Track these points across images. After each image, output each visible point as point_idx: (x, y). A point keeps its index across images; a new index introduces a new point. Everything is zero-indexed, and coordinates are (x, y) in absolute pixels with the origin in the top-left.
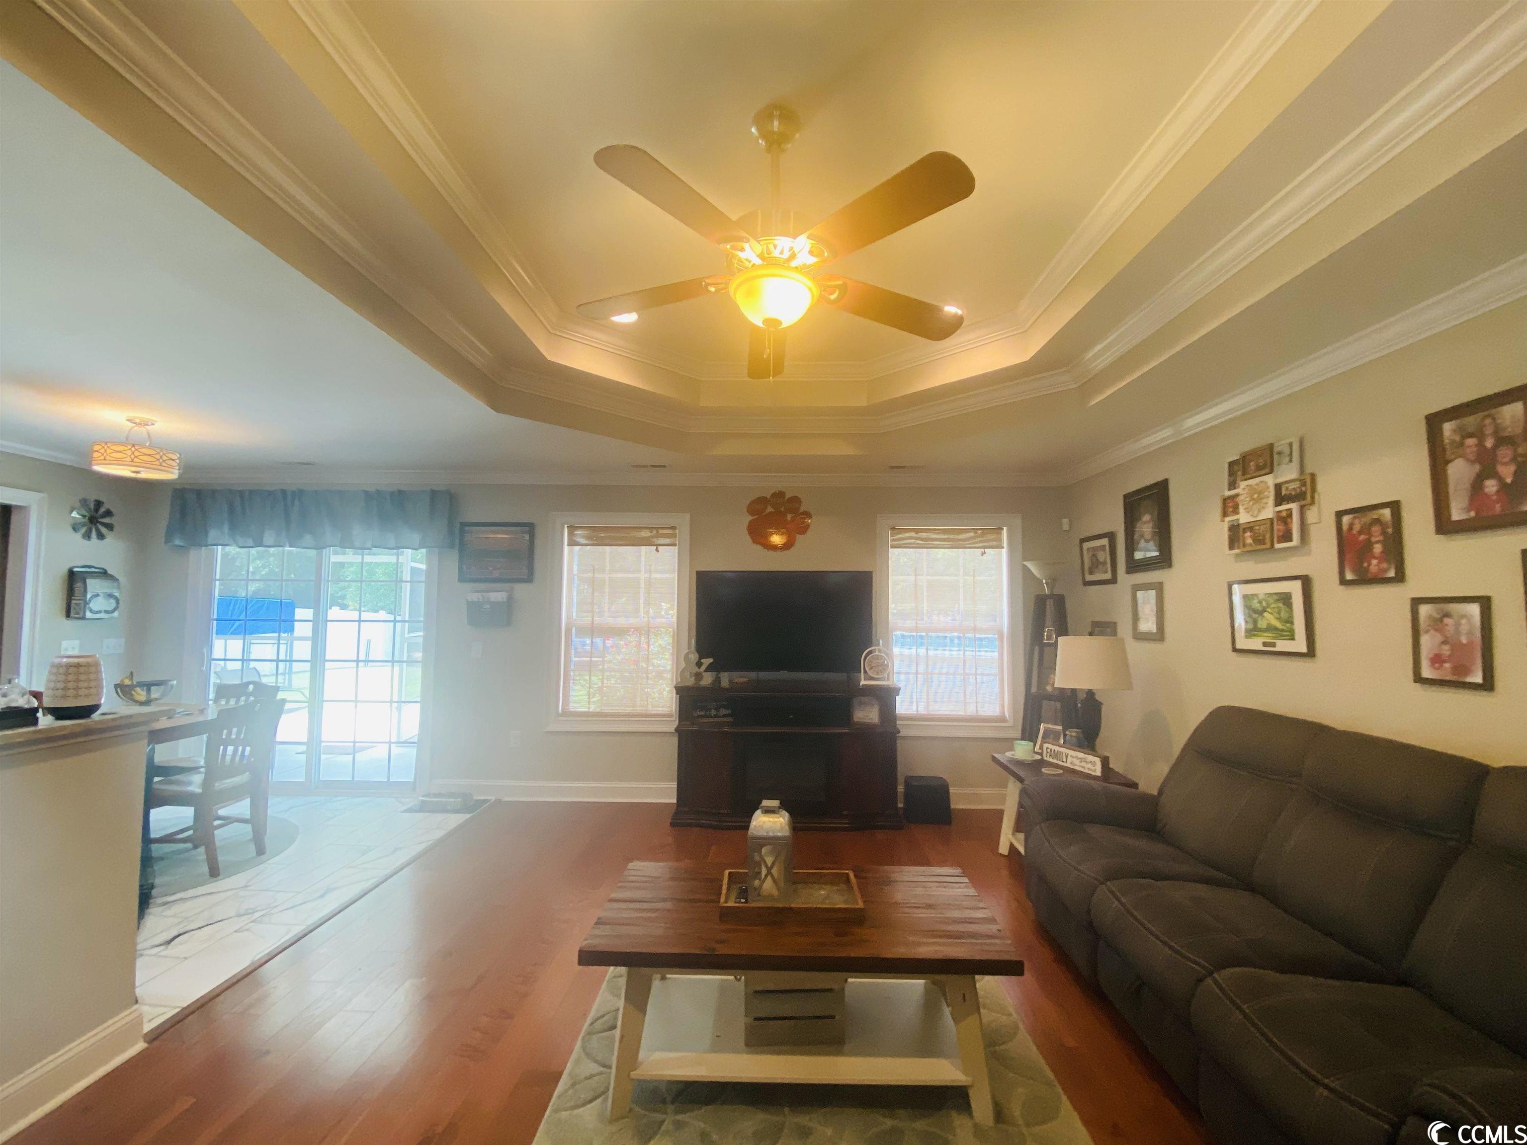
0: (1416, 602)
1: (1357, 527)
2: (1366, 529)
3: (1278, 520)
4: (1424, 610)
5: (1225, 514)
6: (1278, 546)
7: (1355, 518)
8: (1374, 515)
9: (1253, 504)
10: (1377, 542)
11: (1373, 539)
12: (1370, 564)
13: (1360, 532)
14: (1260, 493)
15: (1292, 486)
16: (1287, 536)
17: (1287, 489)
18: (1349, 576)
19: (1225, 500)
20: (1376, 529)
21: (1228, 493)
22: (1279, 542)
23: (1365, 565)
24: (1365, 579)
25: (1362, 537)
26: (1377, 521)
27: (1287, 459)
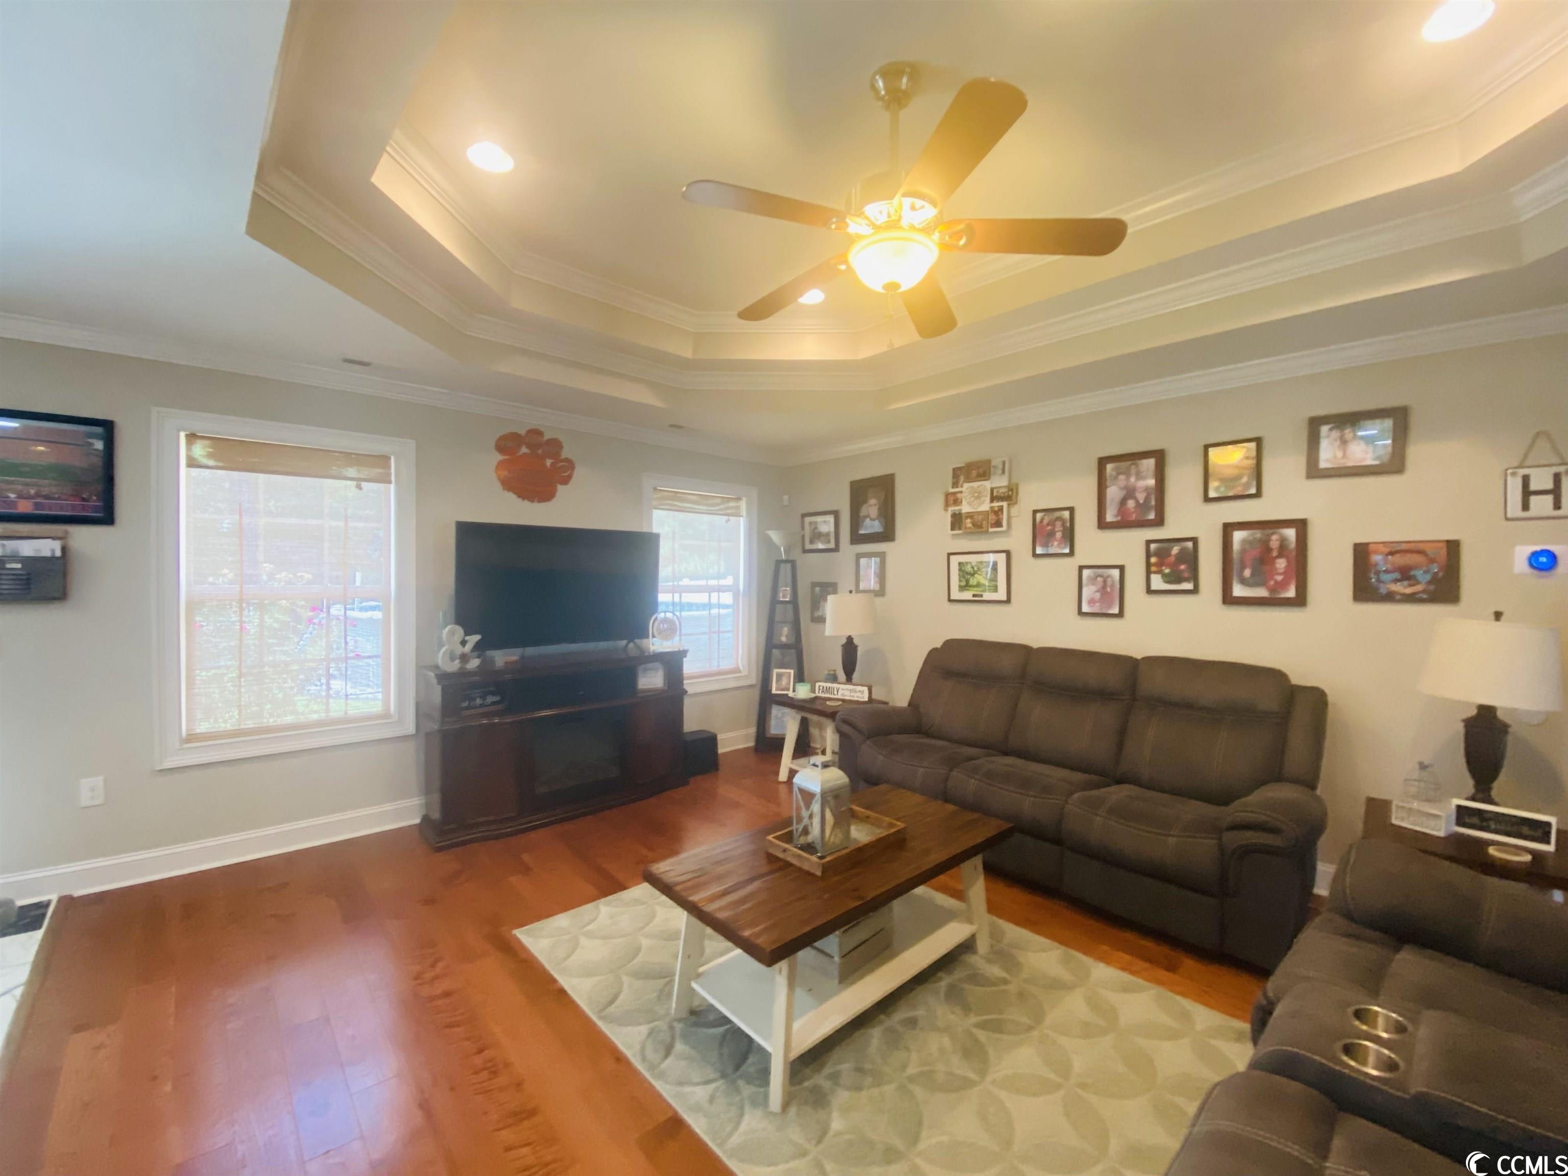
0: (1081, 568)
1: (1046, 521)
2: (1052, 523)
3: (991, 513)
5: (947, 505)
6: (991, 530)
7: (1045, 515)
8: (1057, 514)
9: (974, 501)
10: (1058, 531)
11: (1056, 529)
12: (1052, 545)
13: (1048, 524)
14: (980, 493)
15: (1002, 490)
16: (998, 524)
17: (997, 492)
18: (1038, 552)
19: (947, 495)
20: (1058, 524)
21: (952, 490)
22: (992, 527)
23: (1049, 545)
24: (1048, 554)
25: (1049, 528)
26: (1059, 518)
27: (1000, 472)
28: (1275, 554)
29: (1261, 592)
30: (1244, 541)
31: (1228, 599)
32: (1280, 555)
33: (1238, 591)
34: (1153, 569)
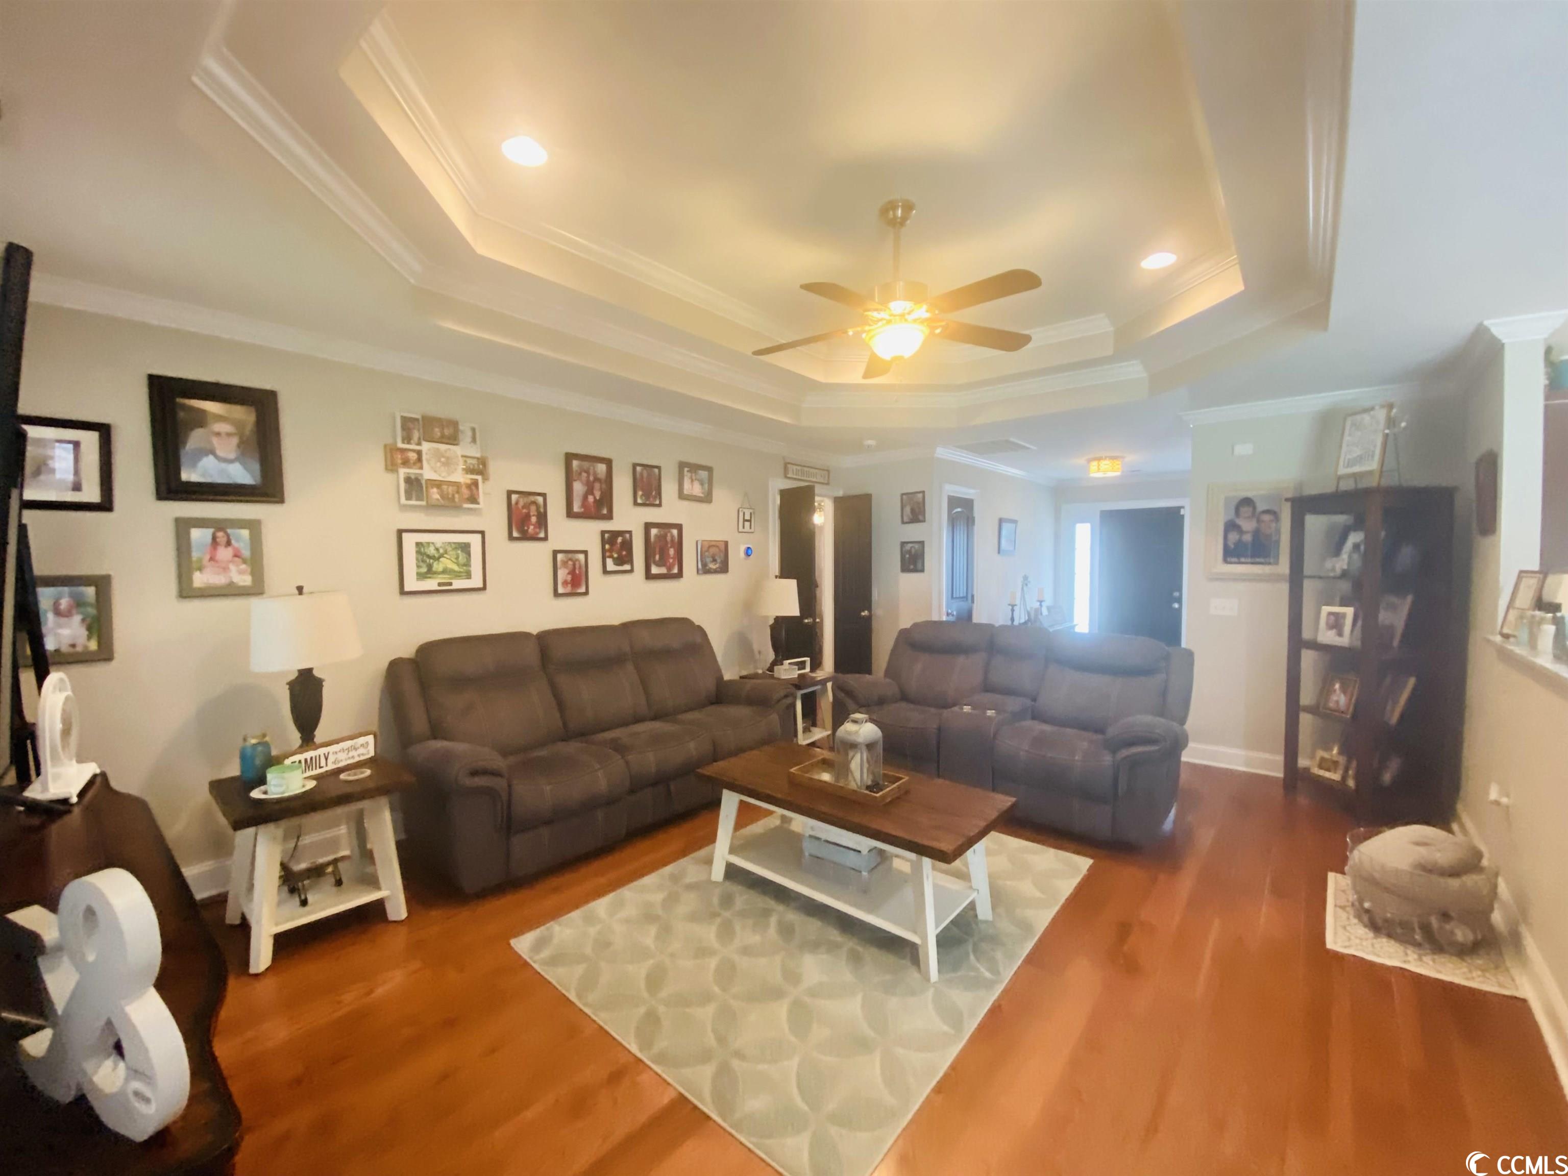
0: (555, 553)
1: (521, 504)
2: (527, 506)
3: (463, 485)
4: (560, 557)
6: (465, 506)
7: (518, 498)
8: (532, 498)
9: (440, 467)
10: (534, 515)
11: (532, 514)
12: (529, 528)
13: (523, 507)
14: (448, 458)
16: (473, 499)
18: (515, 534)
20: (533, 509)
22: (466, 502)
23: (526, 528)
24: (526, 537)
25: (525, 511)
26: (534, 503)
27: (469, 439)
28: (669, 546)
29: (663, 570)
30: (656, 536)
31: (649, 576)
32: (671, 547)
33: (655, 570)
34: (608, 554)
